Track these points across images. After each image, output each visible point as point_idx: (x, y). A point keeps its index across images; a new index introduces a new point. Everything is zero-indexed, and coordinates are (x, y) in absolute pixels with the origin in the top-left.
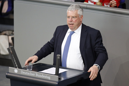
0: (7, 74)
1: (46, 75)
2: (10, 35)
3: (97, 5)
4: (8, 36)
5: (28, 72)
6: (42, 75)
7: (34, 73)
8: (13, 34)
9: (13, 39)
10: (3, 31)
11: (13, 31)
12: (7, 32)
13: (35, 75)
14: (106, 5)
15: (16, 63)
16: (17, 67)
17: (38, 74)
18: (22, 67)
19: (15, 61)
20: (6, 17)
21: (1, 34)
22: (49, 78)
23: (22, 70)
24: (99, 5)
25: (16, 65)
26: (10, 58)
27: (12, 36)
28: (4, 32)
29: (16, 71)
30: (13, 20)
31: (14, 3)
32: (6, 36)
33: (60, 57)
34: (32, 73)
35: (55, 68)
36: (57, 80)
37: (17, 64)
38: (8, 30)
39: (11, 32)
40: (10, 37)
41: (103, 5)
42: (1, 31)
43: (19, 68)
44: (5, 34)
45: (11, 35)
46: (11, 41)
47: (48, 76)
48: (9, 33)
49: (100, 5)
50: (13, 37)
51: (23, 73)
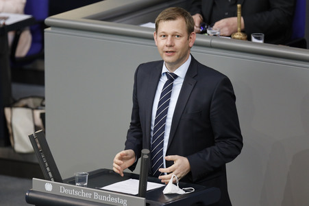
0: (27, 194)
1: (117, 197)
2: (37, 109)
3: (234, 38)
4: (33, 109)
5: (76, 189)
6: (107, 195)
7: (89, 192)
8: (43, 105)
9: (43, 116)
10: (21, 99)
11: (43, 99)
12: (30, 102)
13: (93, 196)
14: (256, 38)
15: (48, 169)
16: (52, 179)
17: (99, 193)
18: (63, 179)
19: (46, 164)
20: (29, 66)
21: (16, 105)
22: (124, 203)
23: (62, 185)
24: (238, 39)
25: (50, 173)
26: (36, 160)
27: (42, 109)
28: (24, 102)
29: (49, 186)
30: (42, 73)
31: (45, 33)
32: (29, 111)
33: (148, 155)
34: (85, 191)
35: (138, 181)
37: (51, 171)
38: (33, 97)
39: (38, 101)
40: (37, 113)
41: (249, 39)
42: (17, 99)
43: (55, 181)
44: (26, 106)
45: (40, 107)
46: (39, 122)
47: (121, 197)
48: (34, 104)
49: (241, 39)
50: (42, 111)
51: (65, 191)
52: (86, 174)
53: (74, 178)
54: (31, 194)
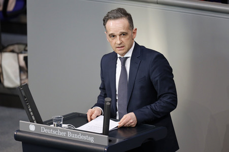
0: (15, 133)
1: (85, 135)
2: (21, 53)
4: (18, 54)
5: (53, 129)
6: (78, 134)
7: (64, 131)
8: (26, 50)
9: (26, 59)
10: (9, 45)
11: (26, 45)
12: (16, 48)
13: (67, 134)
15: (32, 113)
16: (35, 121)
17: (72, 132)
18: (43, 121)
19: (30, 110)
20: (15, 20)
21: (5, 50)
22: (92, 140)
23: (42, 126)
25: (33, 117)
27: (25, 53)
28: (11, 48)
30: (25, 25)
32: (15, 55)
34: (61, 131)
36: (106, 143)
37: (34, 115)
38: (18, 44)
39: (22, 47)
40: (21, 56)
42: (6, 45)
43: (37, 123)
44: (13, 51)
45: (23, 52)
46: (23, 63)
47: (89, 135)
48: (19, 49)
50: (26, 55)
51: (45, 130)
52: (61, 117)
53: (52, 120)
54: (19, 133)
